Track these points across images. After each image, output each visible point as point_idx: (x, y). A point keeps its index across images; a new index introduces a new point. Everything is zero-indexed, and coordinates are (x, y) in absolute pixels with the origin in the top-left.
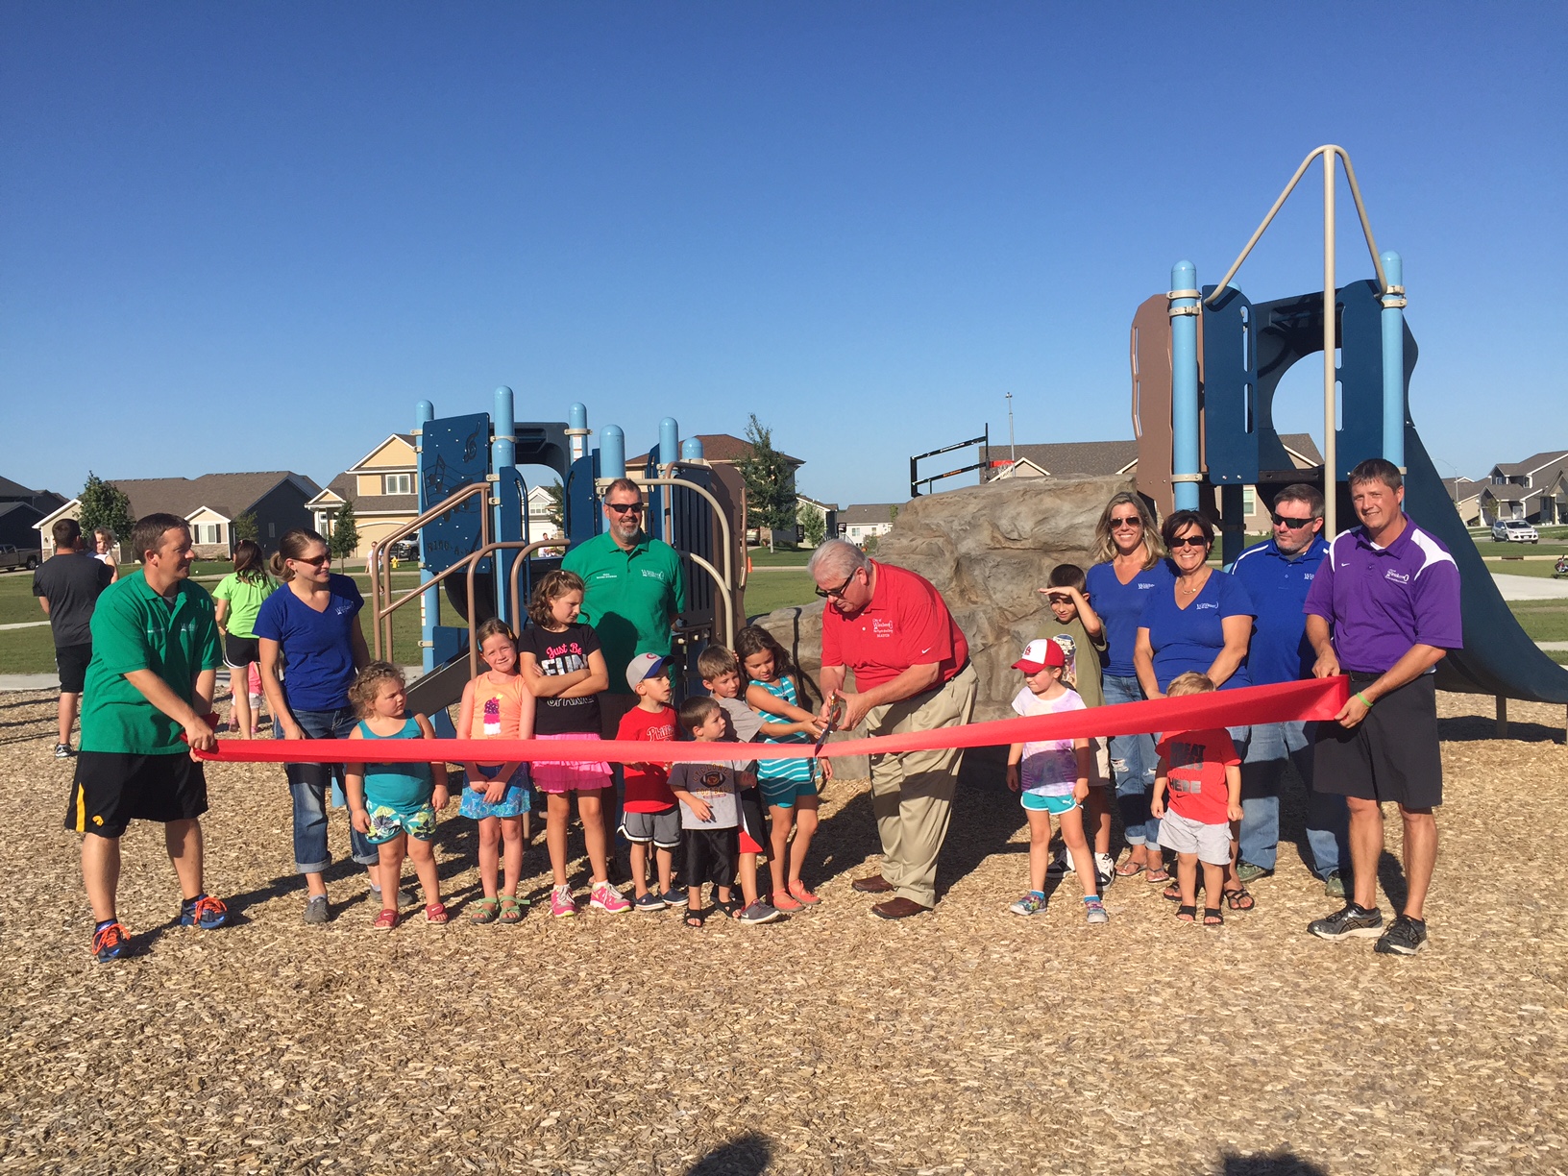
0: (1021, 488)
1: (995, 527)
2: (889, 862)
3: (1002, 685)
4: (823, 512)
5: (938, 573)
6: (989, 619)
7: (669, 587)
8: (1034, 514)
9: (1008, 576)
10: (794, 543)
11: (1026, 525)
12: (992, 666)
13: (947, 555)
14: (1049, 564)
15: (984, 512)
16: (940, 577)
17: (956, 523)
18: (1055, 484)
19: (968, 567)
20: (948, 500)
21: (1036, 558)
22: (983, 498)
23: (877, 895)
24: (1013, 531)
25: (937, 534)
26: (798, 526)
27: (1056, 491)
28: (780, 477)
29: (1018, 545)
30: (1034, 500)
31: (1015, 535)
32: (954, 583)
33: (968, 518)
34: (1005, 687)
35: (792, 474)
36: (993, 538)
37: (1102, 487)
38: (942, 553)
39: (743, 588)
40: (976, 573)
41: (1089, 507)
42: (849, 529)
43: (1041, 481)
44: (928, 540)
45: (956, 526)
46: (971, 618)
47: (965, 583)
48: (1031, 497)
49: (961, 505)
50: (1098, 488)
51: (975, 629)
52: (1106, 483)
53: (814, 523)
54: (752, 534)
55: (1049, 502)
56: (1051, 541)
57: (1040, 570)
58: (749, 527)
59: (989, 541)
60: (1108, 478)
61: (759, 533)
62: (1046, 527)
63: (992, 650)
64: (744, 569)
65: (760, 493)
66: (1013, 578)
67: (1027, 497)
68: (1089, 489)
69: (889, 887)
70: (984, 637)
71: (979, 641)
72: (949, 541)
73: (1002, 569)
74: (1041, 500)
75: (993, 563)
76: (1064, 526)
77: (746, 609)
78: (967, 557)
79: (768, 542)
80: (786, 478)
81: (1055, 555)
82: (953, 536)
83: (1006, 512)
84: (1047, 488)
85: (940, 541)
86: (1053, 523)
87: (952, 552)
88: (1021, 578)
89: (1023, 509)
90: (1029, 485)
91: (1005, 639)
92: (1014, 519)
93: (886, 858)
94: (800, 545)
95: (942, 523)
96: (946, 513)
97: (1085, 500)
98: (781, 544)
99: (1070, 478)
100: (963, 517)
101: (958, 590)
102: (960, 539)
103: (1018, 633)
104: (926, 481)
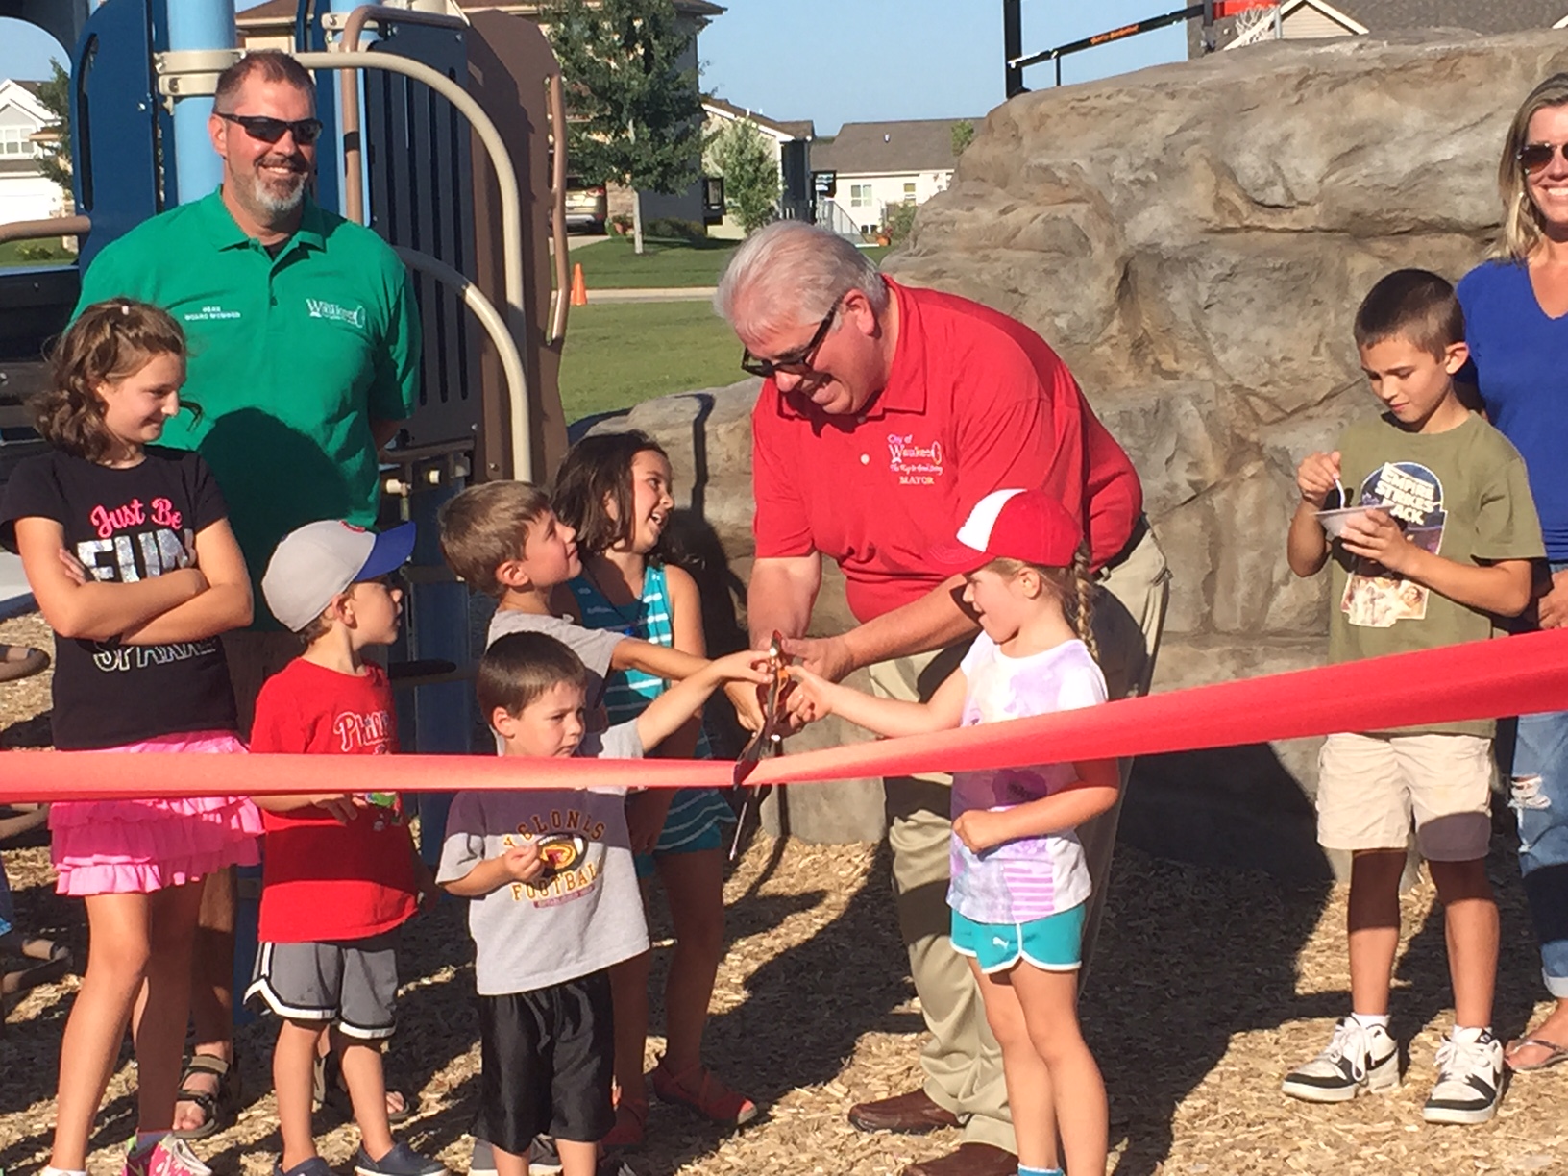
0: (1294, 68)
1: (1225, 172)
2: (943, 1054)
3: (1242, 590)
4: (774, 144)
5: (1074, 297)
6: (1210, 419)
7: (377, 345)
8: (1328, 138)
9: (1259, 302)
10: (696, 225)
11: (1307, 168)
12: (1216, 543)
13: (1099, 248)
14: (1365, 269)
15: (1196, 133)
16: (1080, 309)
17: (1121, 162)
18: (1383, 58)
19: (1155, 282)
20: (1102, 103)
21: (1333, 255)
22: (1194, 96)
23: (914, 1139)
24: (1270, 183)
25: (1072, 193)
26: (706, 180)
27: (1387, 76)
28: (659, 51)
29: (1286, 221)
30: (1327, 101)
31: (1277, 195)
32: (1116, 324)
33: (1154, 151)
34: (1251, 595)
35: (690, 43)
36: (1219, 203)
37: (1505, 64)
38: (1084, 244)
39: (558, 343)
40: (1176, 295)
41: (1474, 116)
42: (843, 186)
43: (1347, 49)
44: (1046, 211)
45: (1121, 172)
46: (1161, 415)
47: (1147, 323)
48: (1319, 93)
49: (1135, 116)
50: (1496, 67)
51: (1170, 445)
52: (1519, 53)
53: (751, 170)
54: (583, 203)
55: (1366, 104)
56: (1371, 208)
57: (1343, 287)
58: (572, 185)
59: (1208, 211)
60: (1521, 40)
61: (603, 201)
62: (1359, 173)
63: (1218, 500)
64: (558, 296)
65: (603, 94)
66: (1271, 308)
67: (1307, 93)
68: (1472, 69)
69: (947, 1120)
70: (1194, 466)
71: (1182, 477)
72: (1103, 213)
73: (1244, 285)
74: (1345, 102)
75: (1217, 270)
76: (1407, 168)
77: (565, 401)
78: (1150, 252)
79: (627, 225)
80: (676, 51)
81: (1382, 246)
82: (1113, 197)
83: (1251, 133)
84: (1363, 67)
85: (1080, 212)
86: (1376, 160)
87: (1111, 242)
88: (1293, 308)
89: (1298, 125)
90: (1316, 60)
91: (1250, 470)
92: (1274, 151)
93: (934, 1046)
94: (714, 231)
95: (1083, 163)
96: (1095, 137)
97: (1462, 99)
98: (663, 227)
99: (1422, 41)
100: (1140, 148)
101: (1126, 341)
102: (1131, 208)
103: (1285, 452)
104: (1046, 56)
